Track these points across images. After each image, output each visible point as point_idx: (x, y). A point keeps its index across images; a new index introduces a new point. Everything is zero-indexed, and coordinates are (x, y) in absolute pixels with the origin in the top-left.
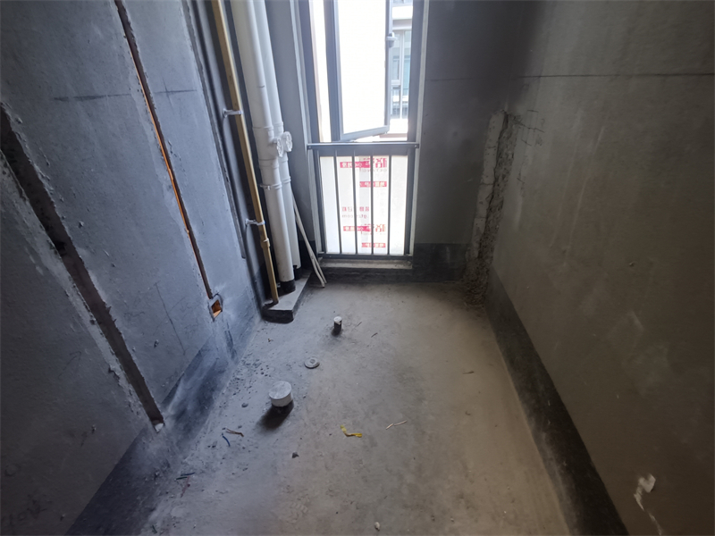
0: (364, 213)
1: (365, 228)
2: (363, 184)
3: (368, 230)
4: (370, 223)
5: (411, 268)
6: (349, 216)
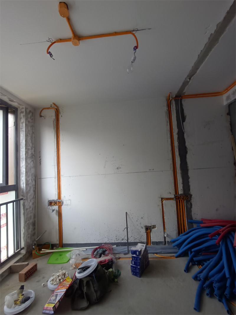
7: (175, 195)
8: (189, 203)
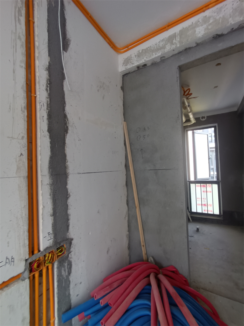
0: (204, 200)
1: (205, 205)
2: (204, 191)
3: (206, 206)
4: (206, 203)
5: (222, 219)
6: (199, 201)
7: (29, 261)
8: (66, 264)
